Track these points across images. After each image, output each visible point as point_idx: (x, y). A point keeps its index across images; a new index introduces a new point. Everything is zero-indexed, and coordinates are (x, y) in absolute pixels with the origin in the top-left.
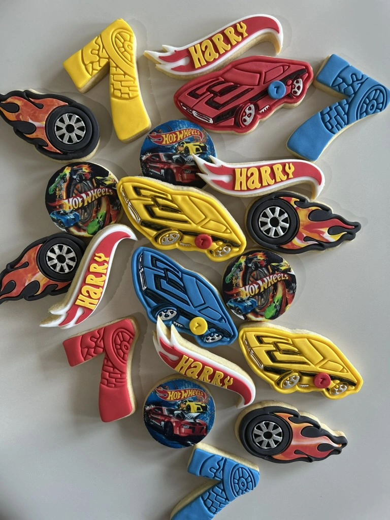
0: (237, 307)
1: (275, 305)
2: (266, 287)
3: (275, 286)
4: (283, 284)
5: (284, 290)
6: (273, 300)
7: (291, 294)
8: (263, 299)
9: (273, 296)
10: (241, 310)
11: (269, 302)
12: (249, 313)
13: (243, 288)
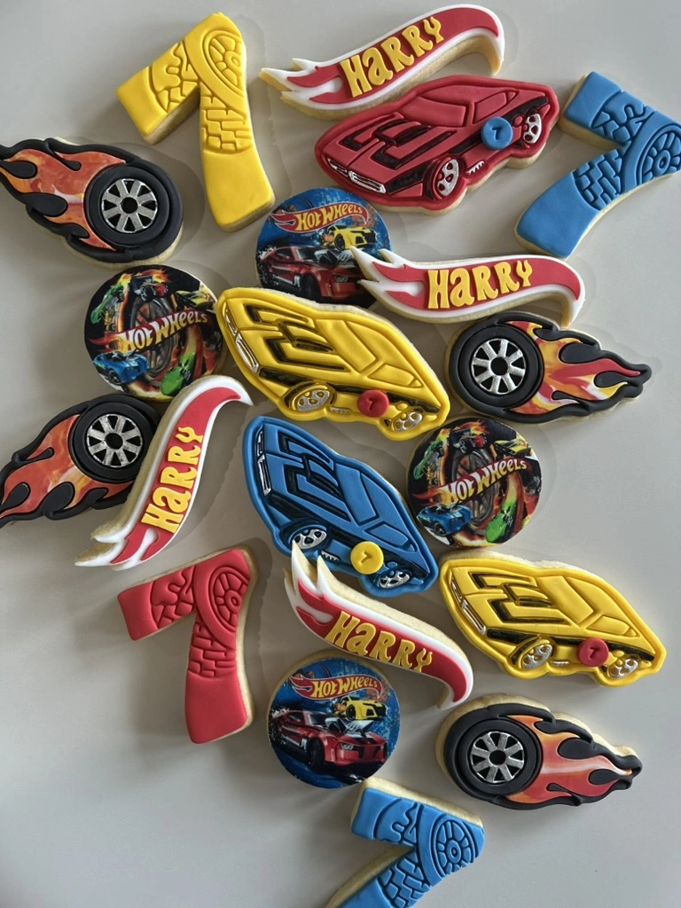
0: (436, 522)
1: (503, 516)
2: (487, 485)
3: (504, 482)
4: (517, 478)
5: (519, 489)
6: (501, 507)
7: (533, 495)
8: (481, 507)
9: (501, 501)
10: (442, 527)
11: (494, 512)
12: (457, 532)
13: (446, 488)
